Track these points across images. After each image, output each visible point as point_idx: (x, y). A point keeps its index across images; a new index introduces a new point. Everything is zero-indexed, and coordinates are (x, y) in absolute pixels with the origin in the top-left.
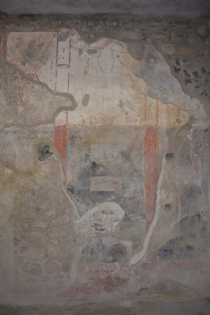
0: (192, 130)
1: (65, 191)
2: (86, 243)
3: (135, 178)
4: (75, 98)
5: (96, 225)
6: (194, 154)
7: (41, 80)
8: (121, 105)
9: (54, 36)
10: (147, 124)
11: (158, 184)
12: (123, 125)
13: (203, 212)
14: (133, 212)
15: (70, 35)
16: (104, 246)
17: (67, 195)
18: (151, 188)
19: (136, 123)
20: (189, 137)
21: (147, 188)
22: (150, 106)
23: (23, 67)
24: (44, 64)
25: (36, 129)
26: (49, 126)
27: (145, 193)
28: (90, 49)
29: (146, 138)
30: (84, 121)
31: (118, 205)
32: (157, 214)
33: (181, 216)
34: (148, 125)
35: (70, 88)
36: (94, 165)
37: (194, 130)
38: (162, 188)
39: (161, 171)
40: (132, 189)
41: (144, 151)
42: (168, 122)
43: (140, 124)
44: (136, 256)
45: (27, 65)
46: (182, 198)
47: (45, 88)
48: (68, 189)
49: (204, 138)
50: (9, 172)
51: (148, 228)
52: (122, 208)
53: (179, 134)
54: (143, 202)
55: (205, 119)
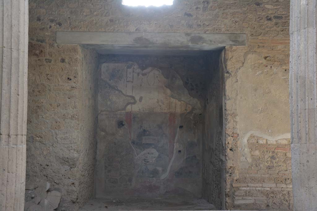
0: (193, 114)
1: (130, 143)
2: (140, 168)
3: (164, 137)
4: (136, 98)
5: (145, 160)
6: (194, 126)
7: (119, 89)
8: (158, 102)
9: (125, 66)
11: (175, 140)
12: (159, 112)
13: (197, 155)
14: (163, 154)
15: (133, 66)
16: (148, 170)
17: (131, 145)
18: (171, 142)
19: (165, 111)
20: (191, 117)
21: (169, 142)
22: (172, 102)
23: (110, 82)
24: (120, 80)
25: (117, 113)
26: (123, 111)
27: (168, 144)
28: (143, 73)
29: (169, 118)
30: (140, 110)
31: (155, 150)
32: (174, 155)
33: (186, 157)
34: (171, 112)
35: (133, 93)
36: (144, 131)
38: (177, 142)
39: (177, 134)
40: (162, 143)
41: (168, 124)
42: (181, 110)
43: (167, 111)
44: (164, 175)
45: (111, 81)
46: (187, 147)
47: (121, 93)
48: (132, 142)
49: (199, 118)
50: (103, 133)
51: (169, 161)
52: (157, 151)
53: (186, 116)
54: (167, 149)
55: (200, 108)
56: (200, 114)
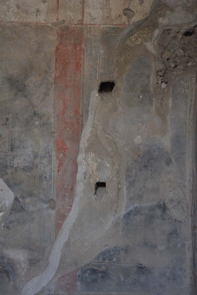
0: (157, 32)
3: (36, 130)
6: (160, 82)
10: (60, 19)
11: (81, 142)
12: (11, 22)
13: (172, 201)
14: (30, 195)
18: (66, 150)
19: (38, 16)
20: (150, 46)
21: (58, 150)
27: (54, 158)
29: (57, 49)
32: (77, 200)
33: (127, 207)
34: (64, 21)
37: (163, 32)
38: (88, 150)
39: (88, 115)
40: (29, 151)
41: (53, 75)
42: (106, 15)
43: (45, 20)
44: (36, 280)
46: (128, 170)
49: (183, 49)
51: (59, 226)
52: (9, 186)
53: (128, 42)
54: (50, 176)
55: (188, 5)
56: (188, 34)
